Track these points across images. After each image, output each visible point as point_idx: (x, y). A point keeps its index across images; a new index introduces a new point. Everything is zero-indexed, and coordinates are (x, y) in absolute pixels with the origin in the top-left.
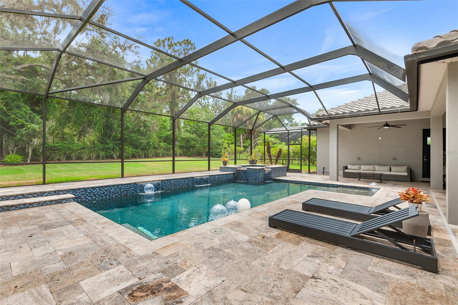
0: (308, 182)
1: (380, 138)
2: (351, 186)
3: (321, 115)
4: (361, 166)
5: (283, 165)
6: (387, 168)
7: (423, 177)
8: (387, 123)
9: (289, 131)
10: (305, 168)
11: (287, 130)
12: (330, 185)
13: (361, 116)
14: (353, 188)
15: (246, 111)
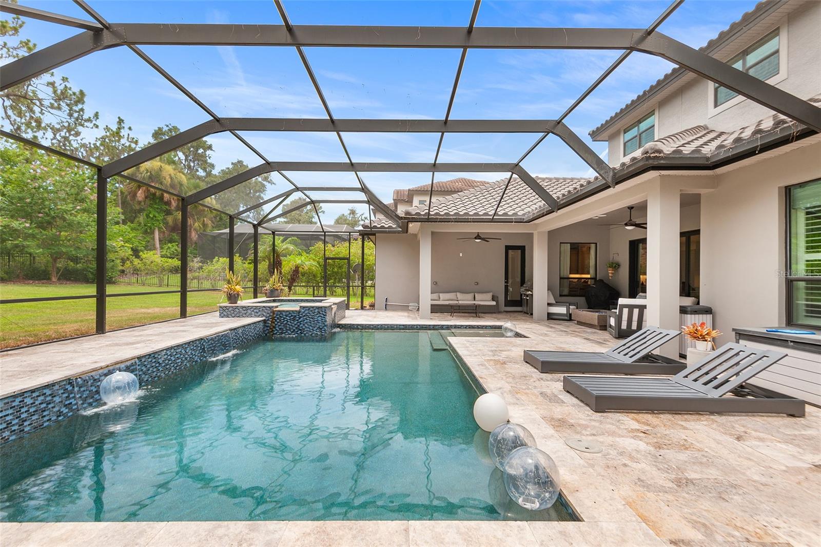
0: (403, 325)
1: (461, 255)
2: (467, 326)
3: (414, 213)
4: (440, 294)
5: (313, 297)
6: (470, 296)
7: (505, 306)
8: (478, 235)
9: (326, 233)
10: (355, 302)
11: (323, 232)
12: (437, 327)
13: (471, 222)
14: (469, 328)
15: (171, 178)
